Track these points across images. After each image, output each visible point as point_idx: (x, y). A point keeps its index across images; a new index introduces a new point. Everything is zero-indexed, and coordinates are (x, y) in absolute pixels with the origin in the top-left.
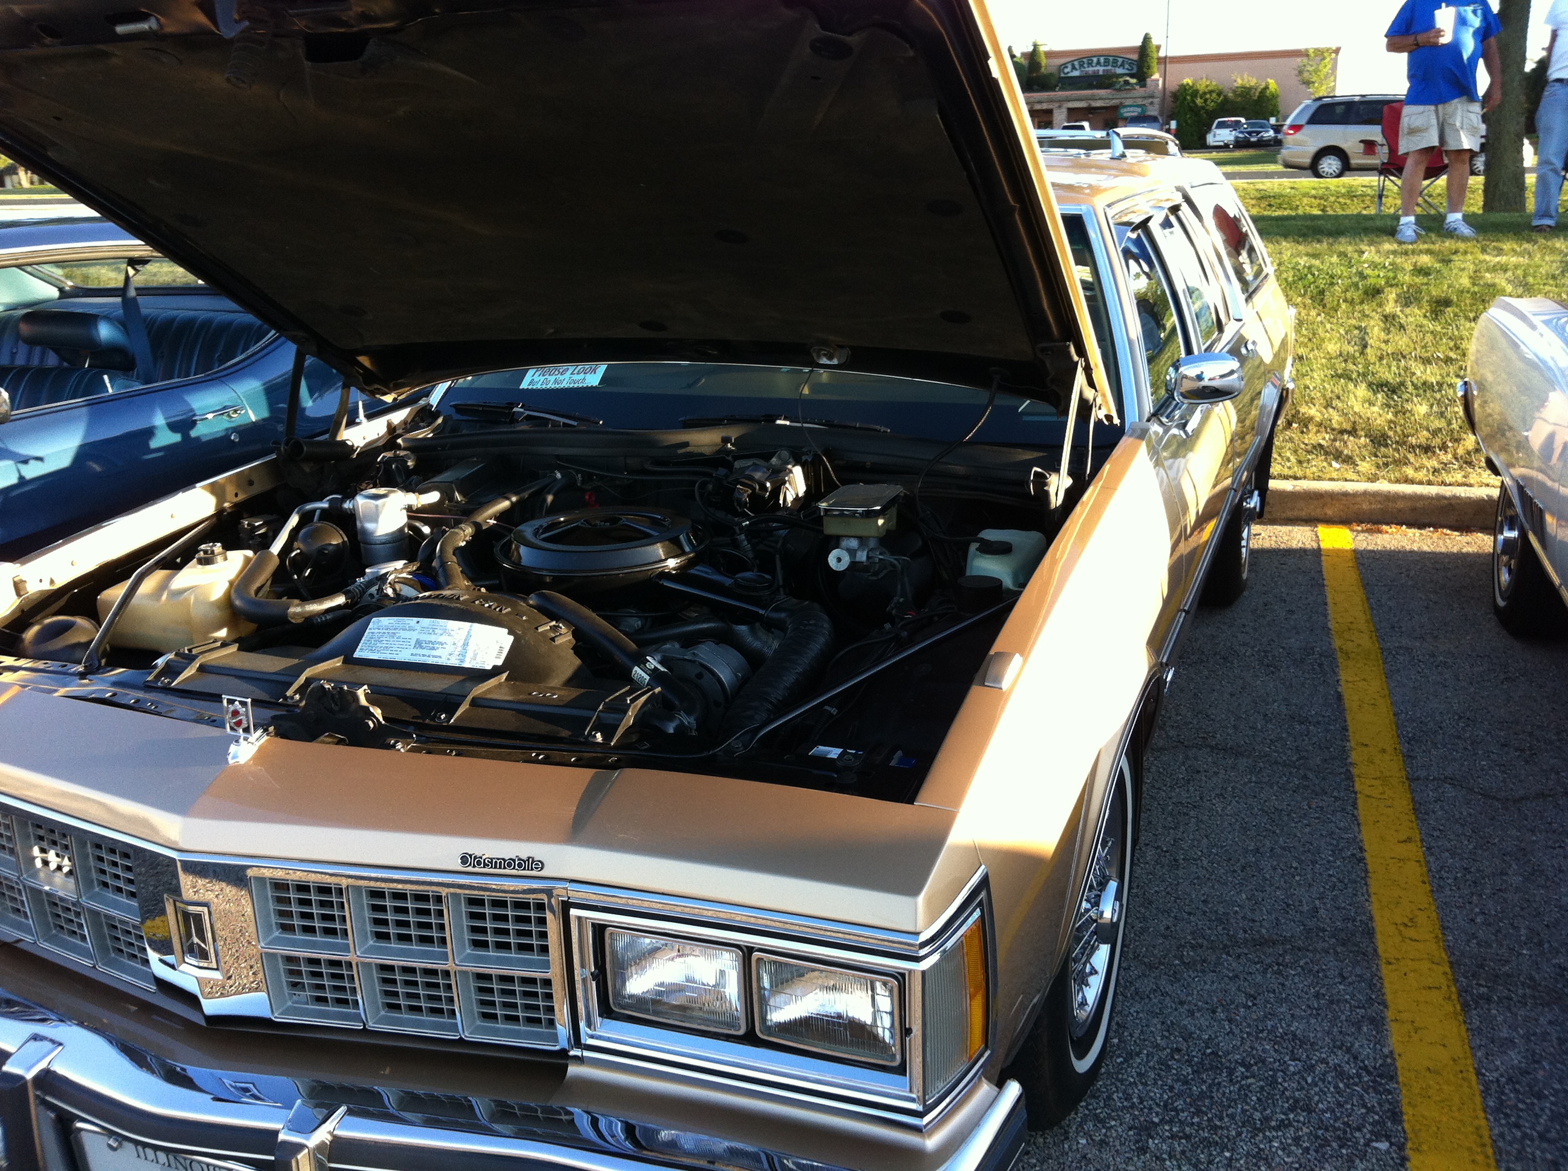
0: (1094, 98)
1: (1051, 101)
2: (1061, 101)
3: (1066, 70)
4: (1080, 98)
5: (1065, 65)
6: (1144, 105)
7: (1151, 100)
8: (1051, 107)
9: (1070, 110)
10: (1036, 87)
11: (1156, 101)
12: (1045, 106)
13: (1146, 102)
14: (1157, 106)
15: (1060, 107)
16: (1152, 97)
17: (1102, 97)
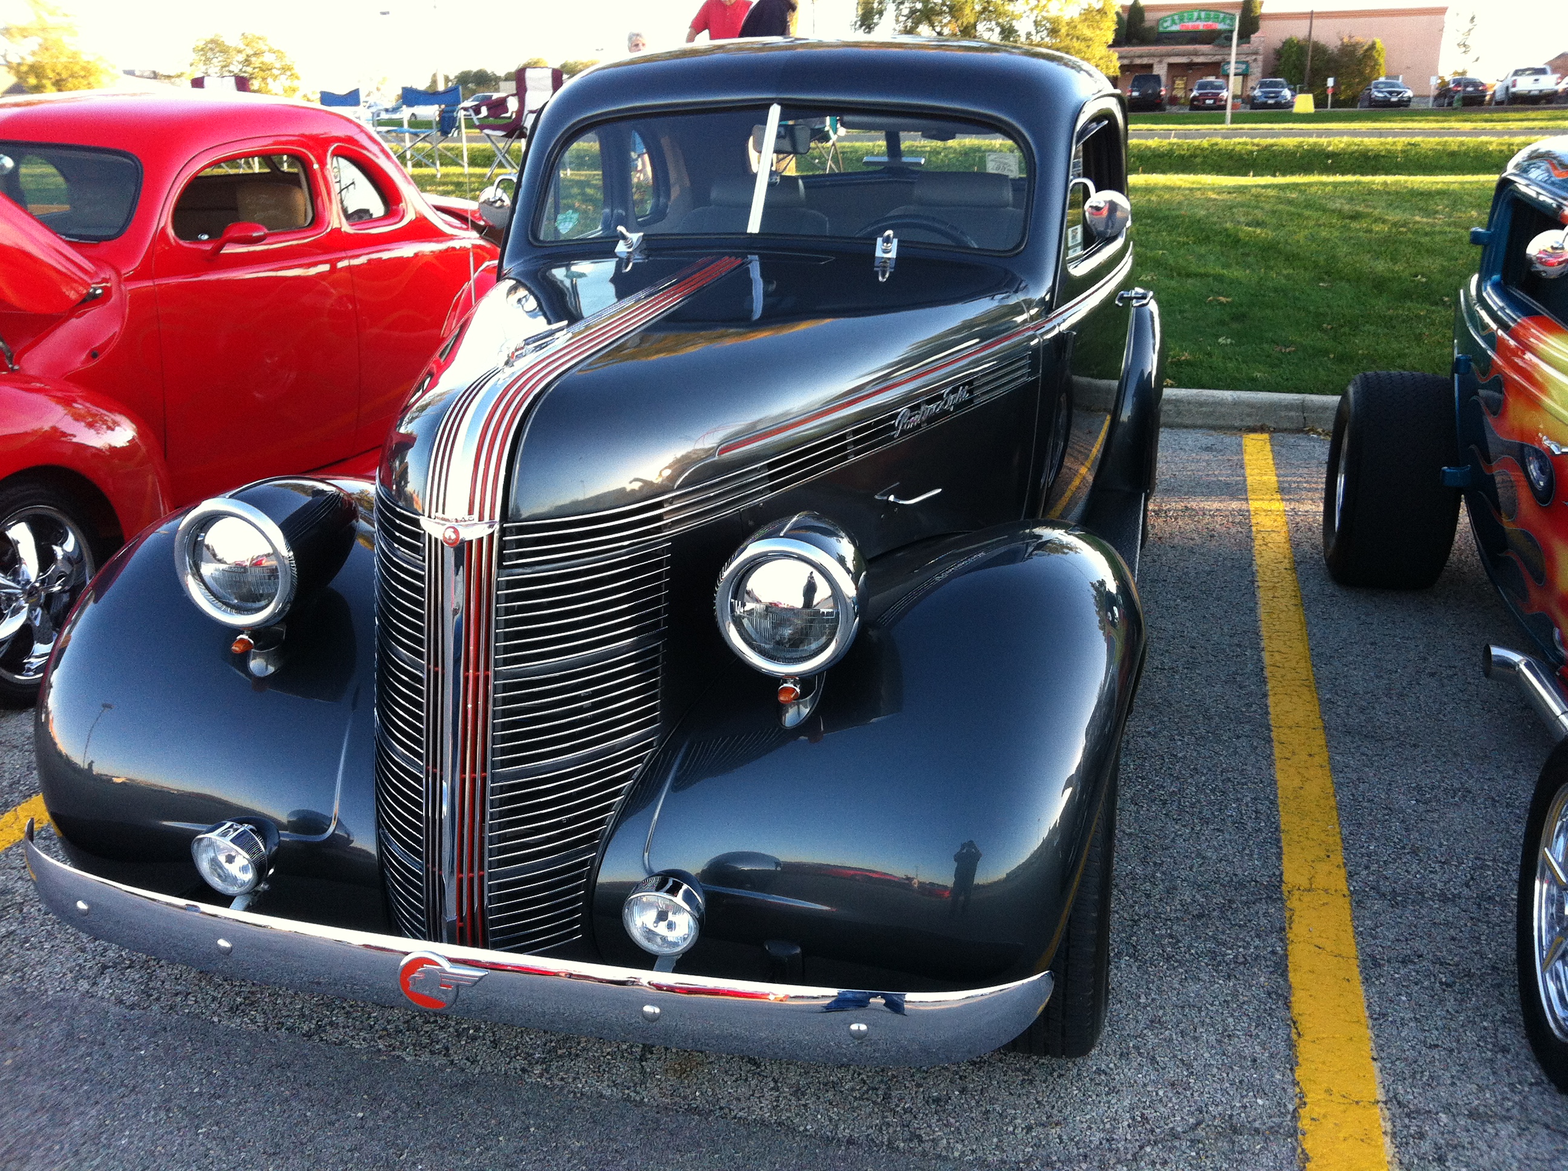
0: (1196, 54)
1: (1152, 55)
2: (1162, 56)
3: (1165, 25)
4: (1181, 54)
5: (1164, 20)
6: (1246, 63)
7: (1254, 57)
8: (1151, 62)
9: (1171, 66)
10: (1134, 41)
11: (1260, 58)
12: (1145, 61)
13: (1250, 59)
14: (1260, 64)
15: (1160, 62)
16: (1256, 53)
17: (1205, 53)
